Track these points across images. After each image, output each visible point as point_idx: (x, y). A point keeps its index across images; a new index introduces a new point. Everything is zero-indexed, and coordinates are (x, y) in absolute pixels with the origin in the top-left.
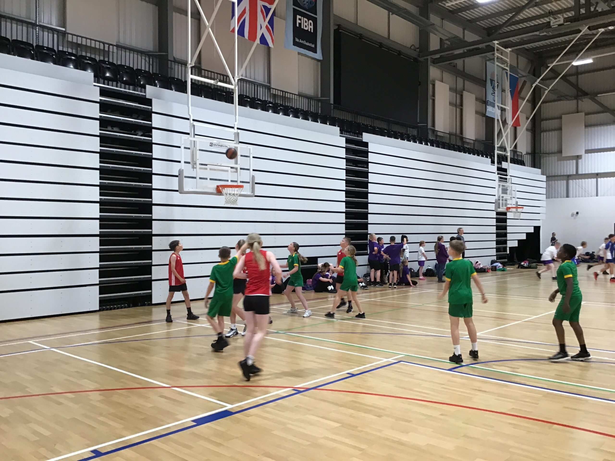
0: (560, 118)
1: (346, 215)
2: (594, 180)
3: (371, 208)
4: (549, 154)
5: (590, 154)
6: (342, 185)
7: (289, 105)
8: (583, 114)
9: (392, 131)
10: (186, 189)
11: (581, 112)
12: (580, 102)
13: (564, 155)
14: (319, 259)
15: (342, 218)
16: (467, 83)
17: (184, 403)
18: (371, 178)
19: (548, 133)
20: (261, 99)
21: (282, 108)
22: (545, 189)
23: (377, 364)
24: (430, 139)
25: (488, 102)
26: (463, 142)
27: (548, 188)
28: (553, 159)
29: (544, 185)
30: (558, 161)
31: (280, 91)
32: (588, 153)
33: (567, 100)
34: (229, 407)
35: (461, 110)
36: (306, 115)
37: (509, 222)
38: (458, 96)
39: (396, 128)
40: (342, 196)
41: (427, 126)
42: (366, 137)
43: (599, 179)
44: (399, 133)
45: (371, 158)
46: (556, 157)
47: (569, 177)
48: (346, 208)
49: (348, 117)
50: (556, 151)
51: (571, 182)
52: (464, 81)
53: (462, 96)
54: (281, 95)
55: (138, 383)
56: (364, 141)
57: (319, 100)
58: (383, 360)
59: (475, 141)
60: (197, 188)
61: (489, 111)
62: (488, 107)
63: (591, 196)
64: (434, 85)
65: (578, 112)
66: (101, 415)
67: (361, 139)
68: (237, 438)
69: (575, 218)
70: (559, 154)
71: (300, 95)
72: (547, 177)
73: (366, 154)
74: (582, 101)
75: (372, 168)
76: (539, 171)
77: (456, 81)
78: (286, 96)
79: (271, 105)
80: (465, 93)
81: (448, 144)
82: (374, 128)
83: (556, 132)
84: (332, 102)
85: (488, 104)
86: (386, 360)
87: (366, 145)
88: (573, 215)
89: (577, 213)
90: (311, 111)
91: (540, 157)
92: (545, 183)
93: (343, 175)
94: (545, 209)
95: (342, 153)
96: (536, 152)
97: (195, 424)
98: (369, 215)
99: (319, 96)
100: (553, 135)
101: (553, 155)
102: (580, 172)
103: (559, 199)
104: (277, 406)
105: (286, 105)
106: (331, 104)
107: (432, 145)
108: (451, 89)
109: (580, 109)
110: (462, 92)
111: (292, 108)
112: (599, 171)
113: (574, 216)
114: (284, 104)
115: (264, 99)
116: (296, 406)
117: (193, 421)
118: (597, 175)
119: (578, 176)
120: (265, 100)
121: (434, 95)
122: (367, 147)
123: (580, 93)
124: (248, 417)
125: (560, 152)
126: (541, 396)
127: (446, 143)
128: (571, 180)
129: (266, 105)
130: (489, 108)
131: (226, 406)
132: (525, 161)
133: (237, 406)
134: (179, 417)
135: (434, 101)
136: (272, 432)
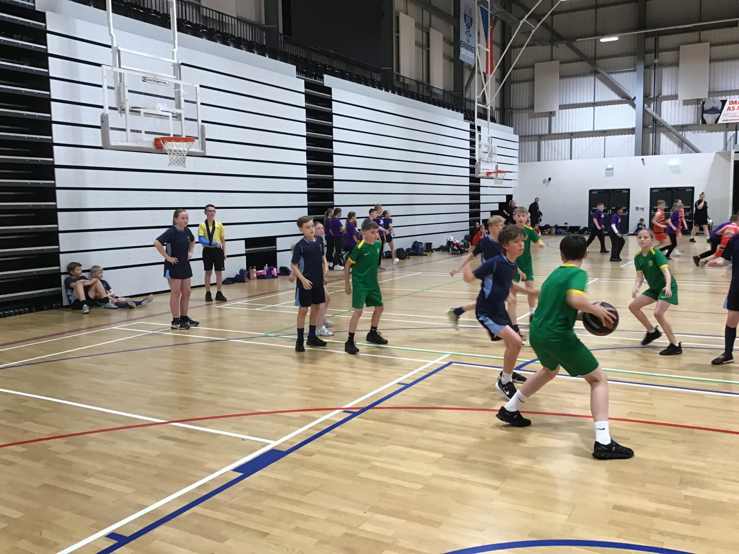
0: (533, 66)
1: (308, 182)
2: (568, 141)
3: (337, 174)
4: (519, 110)
5: (564, 110)
6: (302, 144)
7: (227, 32)
8: (558, 62)
9: (355, 75)
10: (113, 143)
11: (556, 60)
12: (554, 48)
13: (536, 110)
14: (278, 239)
15: (303, 186)
16: (433, 17)
17: (204, 445)
18: (337, 134)
19: (518, 84)
20: (191, 21)
21: (219, 35)
22: (518, 151)
23: (425, 369)
24: (397, 87)
25: (462, 43)
26: (432, 93)
27: (521, 150)
28: (525, 115)
29: (516, 146)
30: (529, 118)
31: (216, 12)
32: (562, 109)
33: (543, 45)
34: (272, 444)
35: (428, 52)
36: (251, 47)
37: (482, 191)
38: (424, 34)
39: (358, 71)
40: (302, 158)
41: (393, 69)
42: (328, 80)
43: (573, 140)
44: (363, 77)
45: (336, 108)
46: (527, 114)
47: (540, 137)
48: (308, 173)
49: (302, 54)
50: (527, 106)
51: (543, 142)
52: (430, 14)
53: (428, 34)
54: (218, 19)
55: (115, 421)
56: (325, 85)
57: (263, 29)
58: (428, 363)
59: (444, 91)
60: (127, 142)
61: (462, 54)
62: (461, 49)
63: (564, 160)
64: (398, 18)
65: (552, 60)
66: (86, 474)
67: (322, 82)
68: (316, 489)
69: (547, 185)
70: (530, 111)
71: (239, 19)
72: (520, 137)
73: (329, 102)
74: (557, 47)
75: (337, 121)
76: (512, 129)
77: (422, 12)
78: (224, 21)
79: (205, 30)
80: (433, 32)
81: (416, 94)
82: (333, 69)
83: (528, 83)
84: (281, 31)
85: (462, 45)
86: (432, 363)
87: (329, 90)
88: (544, 182)
89: (550, 179)
90: (257, 41)
91: (512, 113)
92: (518, 144)
93: (302, 129)
94: (517, 174)
95: (301, 100)
96: (506, 107)
97: (241, 474)
98: (335, 183)
99: (263, 22)
100: (524, 87)
101: (524, 111)
102: (553, 132)
103: (530, 163)
104: (339, 436)
105: (225, 31)
106: (281, 34)
107: (400, 94)
108: (417, 25)
109: (554, 57)
110: (429, 30)
111: (232, 36)
112: (574, 131)
113: (547, 182)
114: (221, 31)
115: (195, 22)
116: (365, 434)
117: (236, 470)
118: (572, 135)
119: (551, 136)
120: (196, 24)
121: (398, 31)
122: (330, 93)
123: (554, 37)
124: (311, 456)
125: (532, 107)
126: (648, 393)
127: (414, 93)
128: (543, 140)
129: (199, 30)
130: (463, 51)
131: (268, 444)
132: (495, 117)
133: (284, 442)
134: (210, 465)
135: (398, 38)
136: (359, 475)
